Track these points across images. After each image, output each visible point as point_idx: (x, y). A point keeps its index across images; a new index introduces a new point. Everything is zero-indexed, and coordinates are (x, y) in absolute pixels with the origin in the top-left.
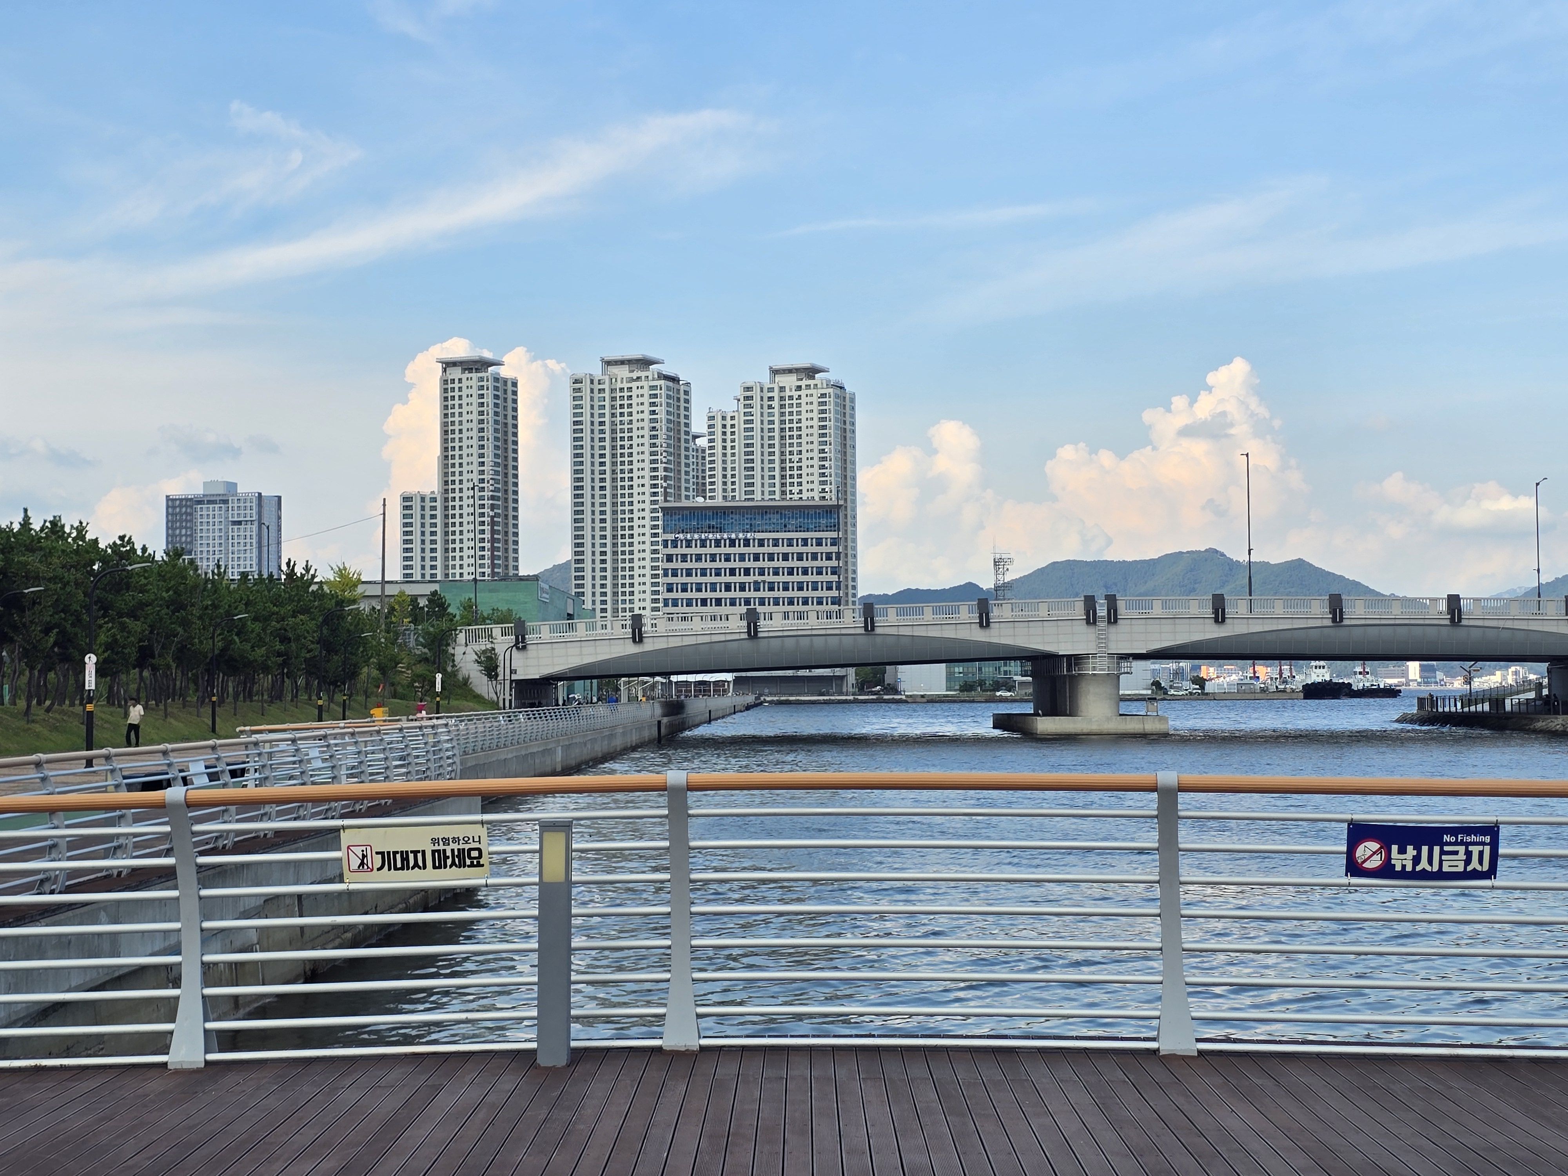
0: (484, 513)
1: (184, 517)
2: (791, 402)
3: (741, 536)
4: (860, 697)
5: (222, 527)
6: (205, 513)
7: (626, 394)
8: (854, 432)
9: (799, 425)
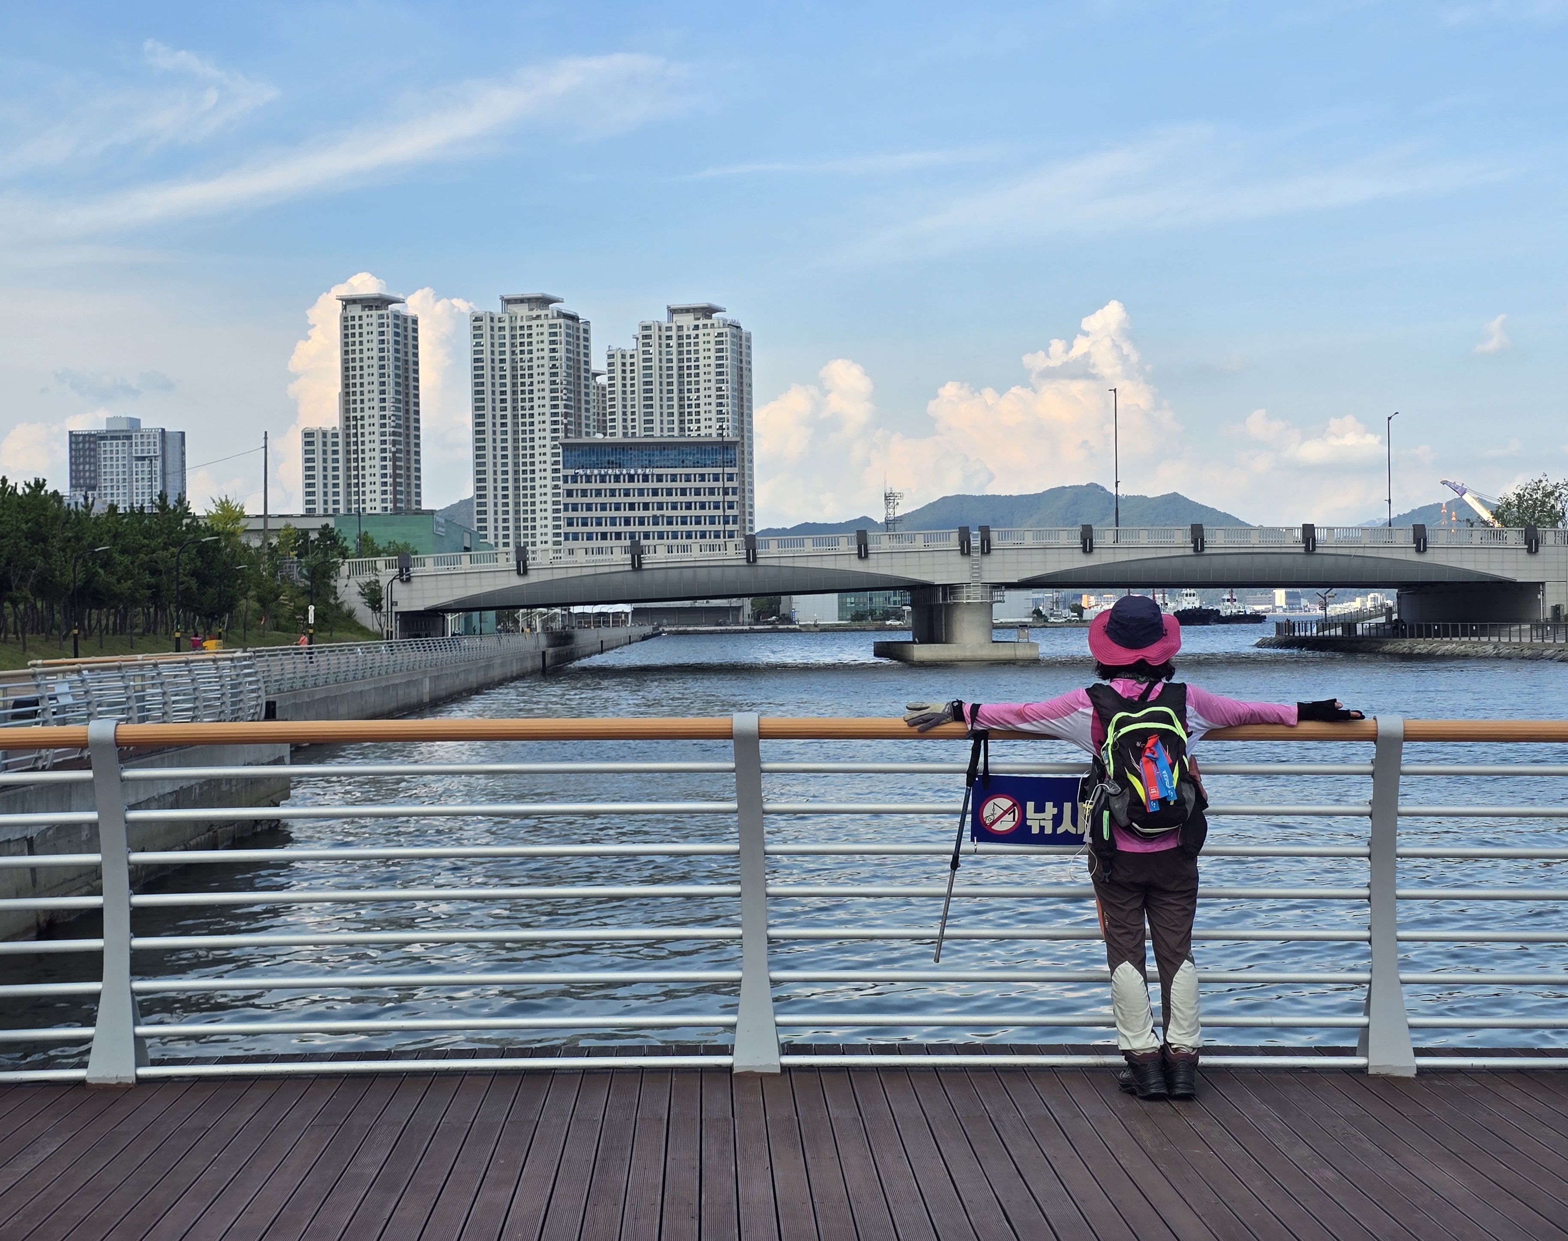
0: (385, 449)
1: (87, 453)
2: (689, 341)
3: (640, 471)
4: (756, 627)
5: (126, 462)
6: (108, 448)
7: (526, 332)
8: (750, 370)
9: (697, 363)
